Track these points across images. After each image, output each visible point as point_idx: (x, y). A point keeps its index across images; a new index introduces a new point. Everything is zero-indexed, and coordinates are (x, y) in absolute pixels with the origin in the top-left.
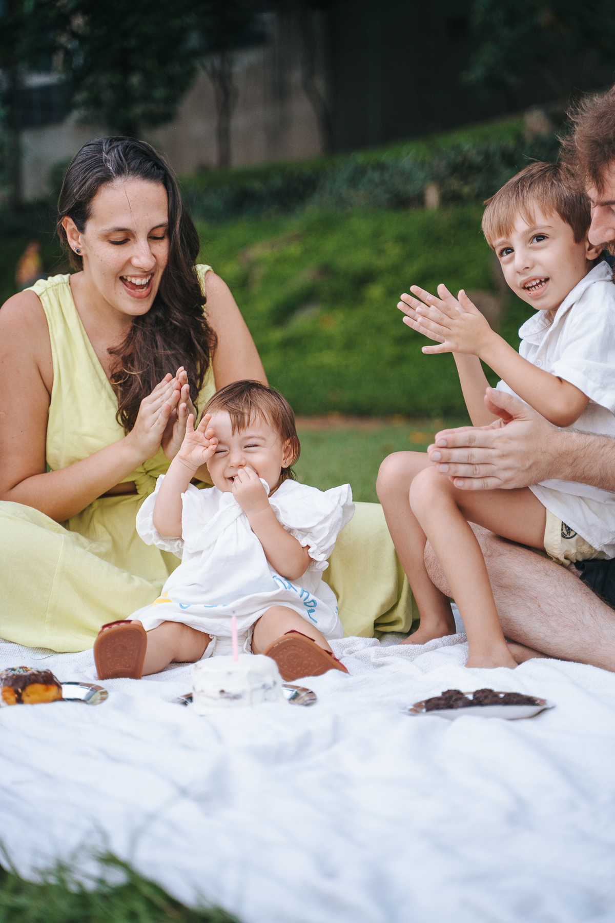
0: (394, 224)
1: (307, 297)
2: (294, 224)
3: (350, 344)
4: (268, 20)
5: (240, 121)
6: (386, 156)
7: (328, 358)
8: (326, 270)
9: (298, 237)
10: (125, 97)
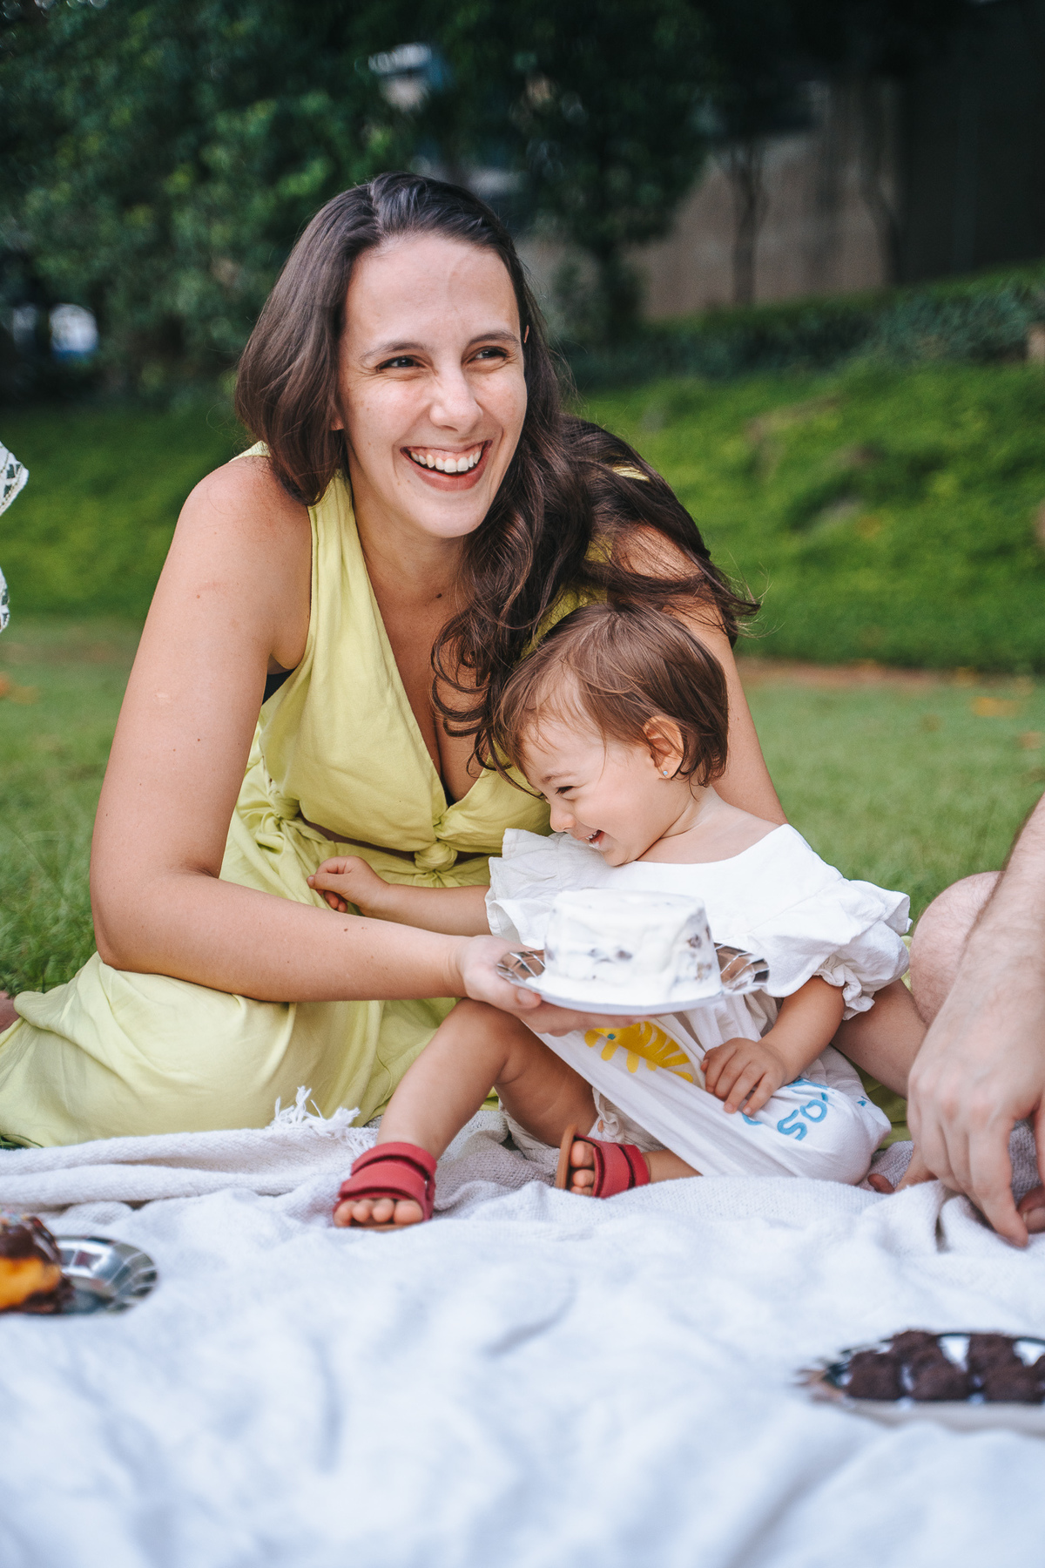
0: (979, 385)
1: (841, 490)
2: (829, 385)
3: (901, 561)
4: (818, 95)
5: (769, 241)
6: (974, 288)
7: (867, 582)
8: (873, 452)
9: (832, 402)
10: (602, 202)
